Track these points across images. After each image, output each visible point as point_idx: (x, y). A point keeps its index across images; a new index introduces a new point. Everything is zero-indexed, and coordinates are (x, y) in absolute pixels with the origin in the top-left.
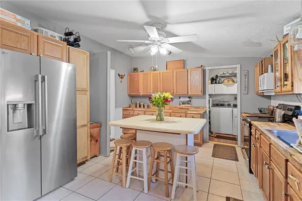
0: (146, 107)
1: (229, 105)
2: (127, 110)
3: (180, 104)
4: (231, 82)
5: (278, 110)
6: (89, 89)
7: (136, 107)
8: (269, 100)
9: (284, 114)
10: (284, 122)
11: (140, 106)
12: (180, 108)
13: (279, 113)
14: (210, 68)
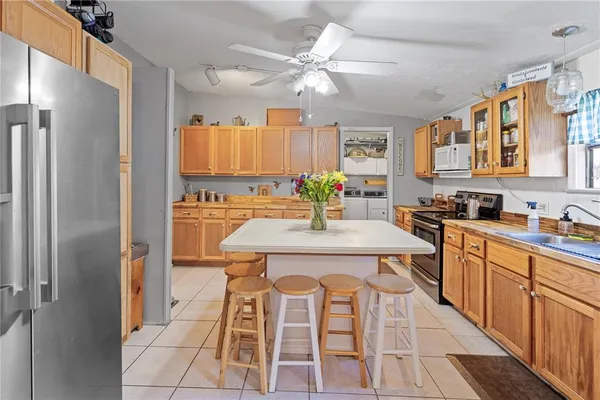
0: (222, 200)
1: (358, 193)
2: (181, 207)
3: (293, 194)
4: (362, 155)
5: (472, 202)
6: (130, 160)
7: (198, 200)
8: (429, 185)
9: (480, 208)
10: (480, 219)
11: (207, 199)
12: (293, 201)
13: (473, 205)
14: (347, 128)
